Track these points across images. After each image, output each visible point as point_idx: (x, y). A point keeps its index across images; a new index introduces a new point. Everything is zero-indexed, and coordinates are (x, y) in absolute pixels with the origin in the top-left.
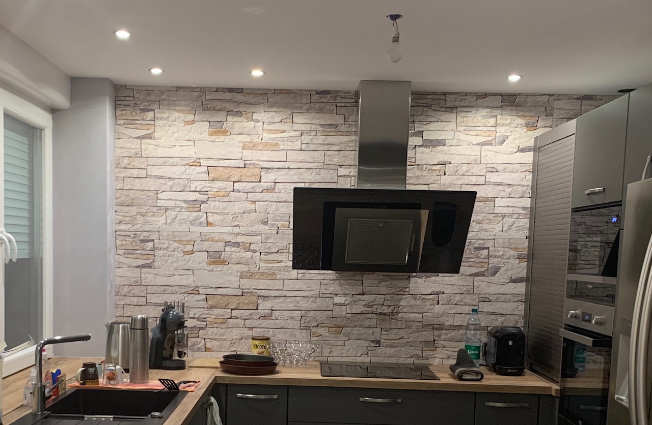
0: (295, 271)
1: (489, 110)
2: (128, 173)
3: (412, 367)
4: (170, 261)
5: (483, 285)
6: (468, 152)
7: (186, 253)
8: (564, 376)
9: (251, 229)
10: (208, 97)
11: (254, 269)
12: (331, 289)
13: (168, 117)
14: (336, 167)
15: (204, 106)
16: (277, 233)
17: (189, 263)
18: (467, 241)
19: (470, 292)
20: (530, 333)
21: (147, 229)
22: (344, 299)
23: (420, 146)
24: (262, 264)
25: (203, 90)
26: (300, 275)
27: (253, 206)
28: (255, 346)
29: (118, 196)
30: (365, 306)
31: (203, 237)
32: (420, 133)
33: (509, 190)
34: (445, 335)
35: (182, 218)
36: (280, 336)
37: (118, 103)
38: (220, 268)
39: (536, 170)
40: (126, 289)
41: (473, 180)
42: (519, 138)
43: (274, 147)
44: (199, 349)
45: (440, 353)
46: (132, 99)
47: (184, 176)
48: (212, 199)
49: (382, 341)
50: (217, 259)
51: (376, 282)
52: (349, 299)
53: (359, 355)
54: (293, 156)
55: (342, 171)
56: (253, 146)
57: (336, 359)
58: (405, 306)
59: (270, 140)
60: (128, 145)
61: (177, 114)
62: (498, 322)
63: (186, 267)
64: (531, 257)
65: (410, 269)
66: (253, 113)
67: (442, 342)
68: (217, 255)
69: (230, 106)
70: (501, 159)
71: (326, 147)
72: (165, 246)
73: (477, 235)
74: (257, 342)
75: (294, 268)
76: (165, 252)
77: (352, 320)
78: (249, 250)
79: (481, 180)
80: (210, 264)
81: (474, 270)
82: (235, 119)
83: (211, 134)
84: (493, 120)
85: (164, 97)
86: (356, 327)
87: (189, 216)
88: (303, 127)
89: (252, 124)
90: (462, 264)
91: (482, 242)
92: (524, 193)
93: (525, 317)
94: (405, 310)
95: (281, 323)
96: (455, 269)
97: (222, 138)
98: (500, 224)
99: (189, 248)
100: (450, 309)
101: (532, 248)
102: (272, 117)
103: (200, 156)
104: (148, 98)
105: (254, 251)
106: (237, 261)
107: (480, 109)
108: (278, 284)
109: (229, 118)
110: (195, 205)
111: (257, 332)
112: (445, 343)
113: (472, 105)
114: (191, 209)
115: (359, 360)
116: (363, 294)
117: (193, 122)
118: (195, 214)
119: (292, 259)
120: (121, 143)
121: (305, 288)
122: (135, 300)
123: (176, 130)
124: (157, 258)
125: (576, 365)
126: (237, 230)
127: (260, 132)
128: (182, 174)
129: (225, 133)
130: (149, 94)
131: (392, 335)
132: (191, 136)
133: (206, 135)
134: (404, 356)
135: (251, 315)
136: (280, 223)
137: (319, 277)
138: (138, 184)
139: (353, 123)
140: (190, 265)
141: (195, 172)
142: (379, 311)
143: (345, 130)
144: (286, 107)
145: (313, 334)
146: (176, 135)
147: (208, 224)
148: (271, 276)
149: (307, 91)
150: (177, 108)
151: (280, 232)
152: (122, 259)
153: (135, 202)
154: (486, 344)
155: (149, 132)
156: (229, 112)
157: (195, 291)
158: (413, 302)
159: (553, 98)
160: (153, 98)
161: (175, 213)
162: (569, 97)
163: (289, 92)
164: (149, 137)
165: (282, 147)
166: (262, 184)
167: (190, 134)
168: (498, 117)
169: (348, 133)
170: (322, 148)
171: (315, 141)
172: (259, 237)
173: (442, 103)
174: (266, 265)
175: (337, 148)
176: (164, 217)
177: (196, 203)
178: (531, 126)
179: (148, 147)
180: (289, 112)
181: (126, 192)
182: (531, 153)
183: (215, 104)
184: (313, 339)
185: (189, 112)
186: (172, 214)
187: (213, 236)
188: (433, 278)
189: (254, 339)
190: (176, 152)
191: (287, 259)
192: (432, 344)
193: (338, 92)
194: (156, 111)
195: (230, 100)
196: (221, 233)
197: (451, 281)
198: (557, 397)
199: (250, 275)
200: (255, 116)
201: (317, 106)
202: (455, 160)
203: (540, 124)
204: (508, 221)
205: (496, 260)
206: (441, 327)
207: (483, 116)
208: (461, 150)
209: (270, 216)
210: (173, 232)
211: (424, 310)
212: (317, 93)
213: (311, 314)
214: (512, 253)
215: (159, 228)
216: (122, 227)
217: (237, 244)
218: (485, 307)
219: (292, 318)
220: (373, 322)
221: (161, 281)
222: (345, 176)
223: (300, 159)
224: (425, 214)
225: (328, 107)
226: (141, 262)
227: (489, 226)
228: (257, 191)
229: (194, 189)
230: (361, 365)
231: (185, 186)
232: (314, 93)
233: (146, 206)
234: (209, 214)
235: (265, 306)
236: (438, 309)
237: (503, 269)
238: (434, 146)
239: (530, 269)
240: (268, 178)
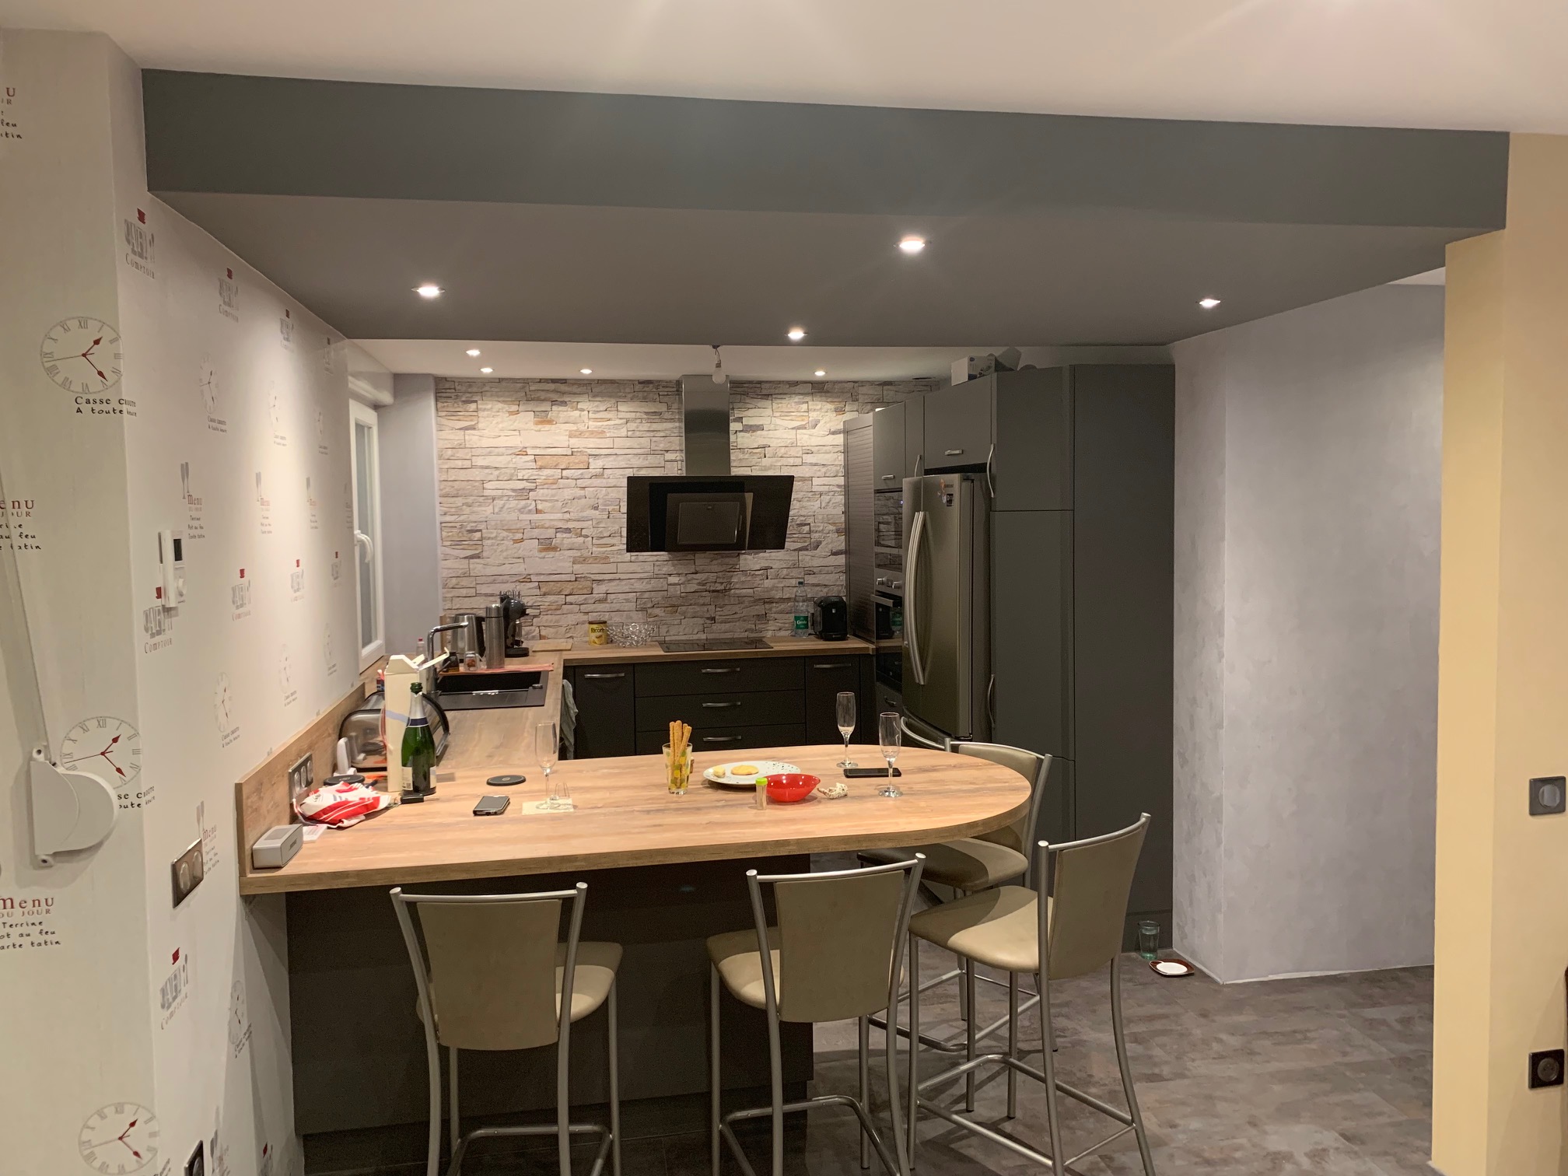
0: (629, 554)
1: (801, 397)
2: (452, 464)
3: (746, 640)
4: (498, 551)
5: (808, 559)
6: (785, 436)
7: (516, 541)
8: (879, 637)
9: (581, 514)
10: (532, 388)
11: (586, 553)
12: (665, 569)
13: (492, 408)
14: (663, 452)
15: (529, 396)
16: (608, 517)
17: (520, 551)
18: (790, 518)
19: (795, 566)
20: (852, 602)
21: (474, 519)
22: (678, 579)
23: (740, 431)
24: (594, 549)
25: (526, 382)
26: (633, 558)
27: (582, 492)
28: (593, 630)
29: (442, 487)
30: (699, 584)
31: (533, 524)
32: (740, 419)
33: (824, 470)
34: (775, 607)
35: (511, 506)
36: (616, 618)
37: (438, 395)
38: (551, 554)
39: (847, 450)
40: (454, 581)
41: (791, 461)
42: (830, 421)
43: (600, 434)
44: (533, 638)
45: (772, 626)
46: (453, 391)
47: (511, 465)
48: (541, 487)
49: (717, 617)
50: (548, 546)
51: (708, 561)
52: (683, 579)
53: (695, 632)
54: (619, 442)
55: (669, 456)
56: (579, 434)
57: (674, 638)
58: (737, 583)
59: (596, 427)
60: (451, 437)
61: (500, 405)
62: (822, 593)
63: (516, 555)
64: (848, 531)
65: (738, 546)
66: (578, 402)
67: (773, 615)
68: (548, 541)
69: (554, 397)
70: (815, 441)
71: (652, 434)
72: (494, 535)
73: (798, 512)
74: (594, 626)
75: (627, 551)
76: (493, 541)
77: (686, 599)
78: (581, 536)
79: (798, 461)
80: (540, 551)
81: (799, 545)
82: (561, 408)
83: (537, 423)
84: (805, 407)
85: (487, 388)
86: (691, 605)
87: (517, 504)
88: (629, 415)
89: (577, 413)
90: (787, 540)
91: (803, 518)
92: (837, 472)
93: (846, 587)
94: (737, 586)
95: (616, 606)
96: (781, 546)
97: (548, 427)
98: (819, 502)
99: (519, 536)
100: (779, 582)
101: (848, 521)
102: (597, 406)
103: (527, 445)
104: (470, 390)
105: (587, 536)
106: (569, 547)
107: (794, 396)
108: (612, 568)
109: (554, 408)
110: (523, 494)
111: (592, 617)
112: (776, 616)
113: (785, 392)
114: (519, 498)
115: (695, 637)
116: (696, 573)
117: (518, 412)
118: (524, 502)
119: (625, 542)
120: (444, 434)
121: (639, 570)
122: (464, 592)
123: (500, 420)
124: (485, 548)
125: (894, 628)
126: (567, 516)
127: (586, 421)
128: (509, 463)
129: (550, 422)
130: (470, 386)
131: (727, 610)
132: (516, 425)
133: (531, 425)
134: (739, 630)
135: (585, 599)
136: (610, 508)
137: (651, 559)
138: (463, 475)
139: (677, 411)
140: (521, 553)
141: (523, 460)
142: (712, 588)
143: (670, 417)
144: (610, 397)
145: (650, 616)
146: (500, 426)
147: (537, 511)
148: (605, 560)
149: (630, 380)
150: (500, 399)
151: (611, 516)
152: (448, 551)
153: (460, 492)
154: (813, 614)
155: (473, 423)
156: (554, 402)
157: (527, 579)
158: (743, 579)
159: (857, 384)
160: (475, 389)
161: (503, 502)
162: (871, 383)
163: (612, 382)
164: (473, 428)
165: (608, 435)
166: (590, 470)
167: (515, 424)
168: (810, 403)
169: (672, 420)
170: (648, 434)
171: (641, 428)
172: (590, 522)
173: (758, 391)
174: (599, 549)
175: (662, 434)
176: (491, 507)
177: (524, 491)
178: (840, 411)
179: (472, 438)
180: (613, 401)
181: (450, 483)
182: (842, 435)
183: (538, 395)
184: (649, 620)
185: (512, 402)
186: (499, 503)
187: (543, 522)
188: (761, 555)
189: (591, 623)
190: (502, 442)
191: (621, 542)
192: (763, 617)
193: (660, 381)
194: (479, 402)
195: (555, 391)
196: (551, 520)
197: (777, 557)
198: (872, 656)
199: (583, 560)
200: (580, 406)
201: (640, 395)
202: (774, 443)
203: (847, 408)
204: (825, 498)
205: (817, 535)
206: (770, 601)
207: (795, 402)
208: (778, 434)
209: (600, 501)
210: (501, 521)
211: (755, 585)
212: (641, 382)
213: (646, 595)
214: (831, 527)
215: (487, 517)
216: (448, 518)
217: (568, 531)
218: (810, 579)
219: (627, 600)
220: (707, 600)
221: (490, 571)
222: (672, 461)
223: (628, 445)
224: (749, 497)
225: (651, 395)
226: (469, 553)
227: (809, 503)
228: (586, 477)
229: (521, 478)
230: (698, 642)
231: (512, 475)
232: (637, 382)
233: (472, 496)
234: (538, 502)
235: (600, 590)
236: (768, 583)
237: (823, 543)
238: (754, 431)
239: (848, 542)
240: (596, 465)
